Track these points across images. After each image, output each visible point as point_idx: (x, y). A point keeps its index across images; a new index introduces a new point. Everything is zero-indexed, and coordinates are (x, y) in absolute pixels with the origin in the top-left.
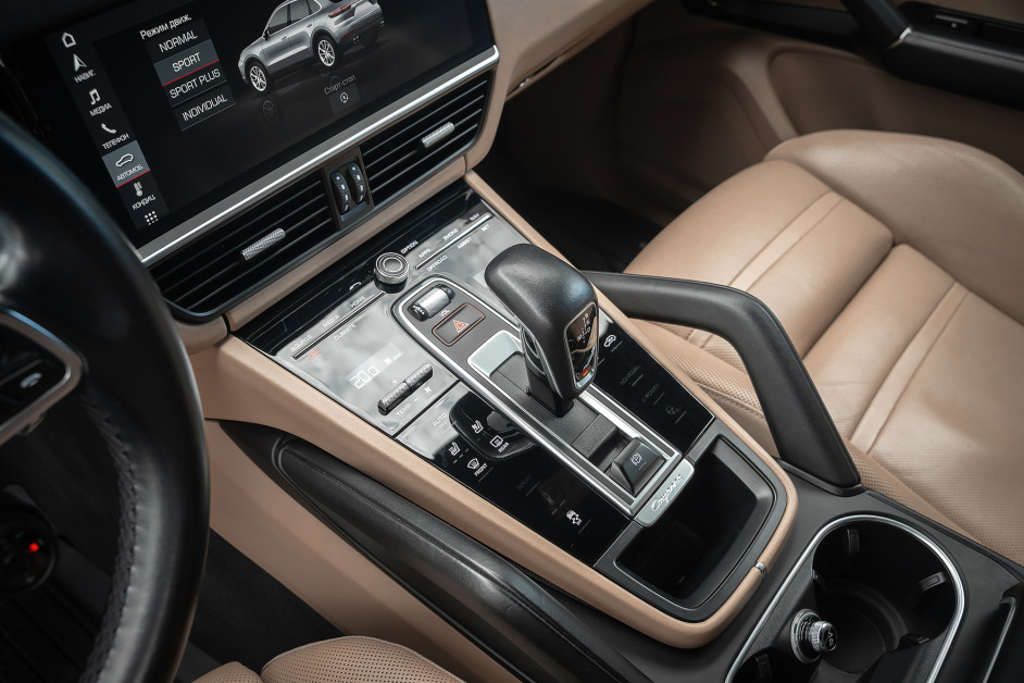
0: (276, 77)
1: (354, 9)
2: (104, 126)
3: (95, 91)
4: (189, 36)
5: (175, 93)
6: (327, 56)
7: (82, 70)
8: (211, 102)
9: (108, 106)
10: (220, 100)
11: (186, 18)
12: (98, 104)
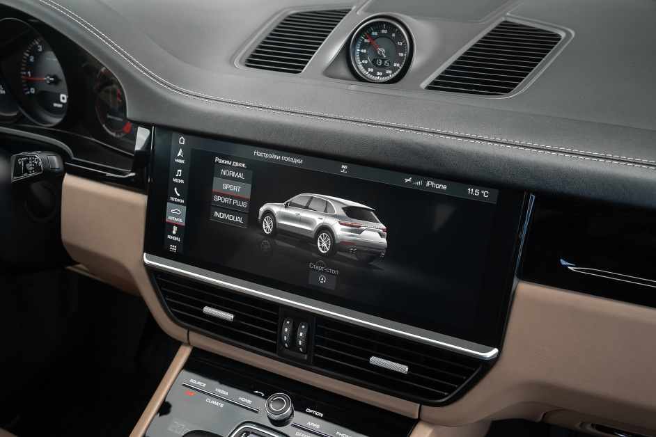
0: (278, 232)
1: (363, 231)
2: (176, 189)
3: (180, 171)
4: (240, 176)
5: (217, 198)
6: (323, 245)
7: (180, 158)
8: (233, 217)
9: (182, 182)
10: (239, 220)
11: (243, 165)
12: (178, 177)
